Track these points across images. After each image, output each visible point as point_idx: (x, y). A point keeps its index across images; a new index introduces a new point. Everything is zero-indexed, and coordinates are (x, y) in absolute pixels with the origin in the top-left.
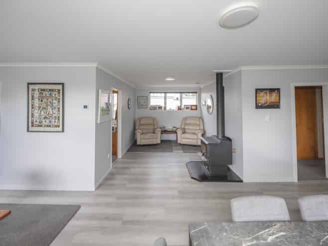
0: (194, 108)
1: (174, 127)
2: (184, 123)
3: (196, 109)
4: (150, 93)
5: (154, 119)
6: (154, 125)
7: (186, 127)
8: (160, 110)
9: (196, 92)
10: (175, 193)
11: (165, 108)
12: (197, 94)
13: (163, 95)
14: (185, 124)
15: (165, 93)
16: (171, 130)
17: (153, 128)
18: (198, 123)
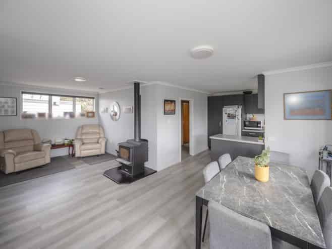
0: (90, 115)
1: (65, 139)
2: (80, 132)
3: (93, 116)
4: (23, 93)
5: (32, 132)
6: (33, 140)
7: (84, 137)
8: (42, 119)
9: (93, 98)
10: (115, 202)
11: (50, 116)
12: (94, 100)
13: (46, 98)
14: (82, 134)
15: (49, 95)
16: (62, 143)
17: (33, 144)
18: (98, 131)
